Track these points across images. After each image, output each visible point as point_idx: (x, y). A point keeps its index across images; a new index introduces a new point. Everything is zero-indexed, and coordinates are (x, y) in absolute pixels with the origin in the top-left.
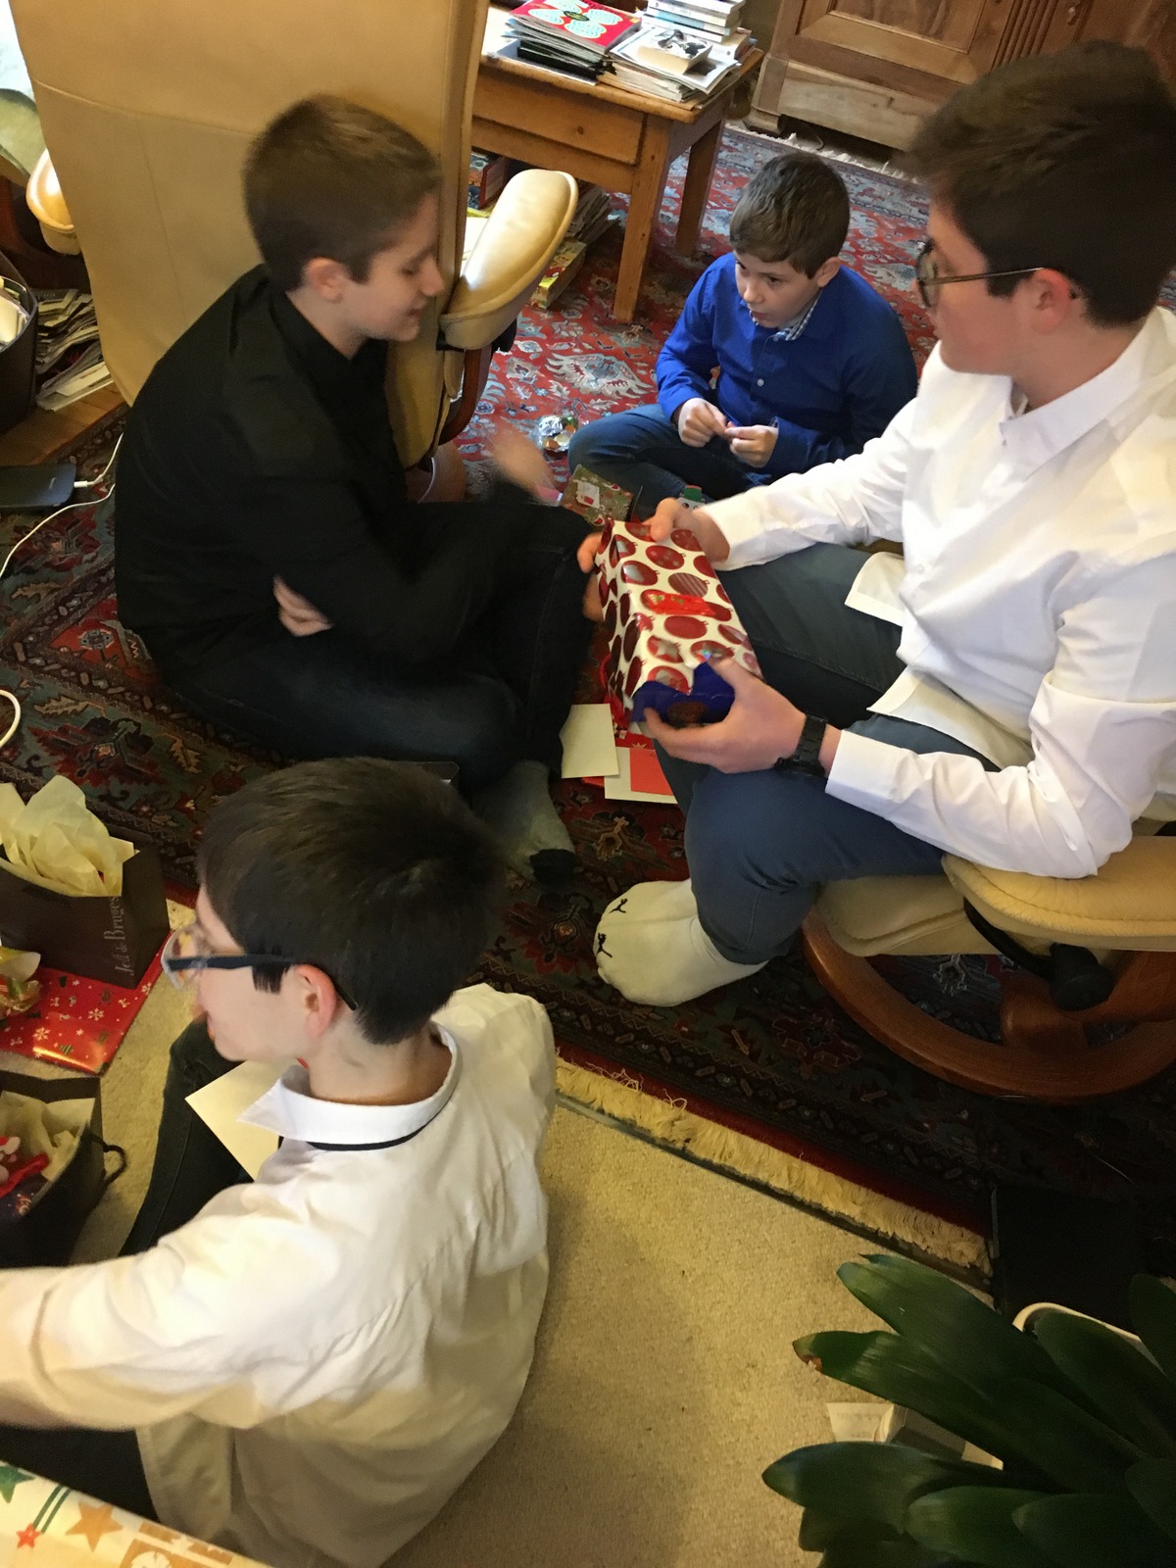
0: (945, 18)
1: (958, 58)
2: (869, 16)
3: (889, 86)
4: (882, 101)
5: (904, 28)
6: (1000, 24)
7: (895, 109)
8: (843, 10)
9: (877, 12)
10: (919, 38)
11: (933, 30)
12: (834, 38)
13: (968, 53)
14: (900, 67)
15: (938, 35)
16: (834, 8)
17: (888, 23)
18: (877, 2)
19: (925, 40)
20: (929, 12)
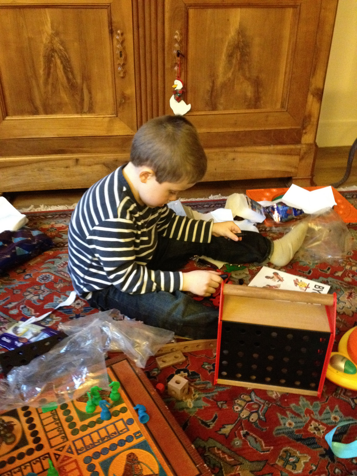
0: (91, 98)
1: (111, 120)
2: (36, 112)
3: (72, 152)
4: (71, 163)
5: (65, 113)
6: (131, 91)
7: (84, 165)
8: (14, 114)
9: (41, 109)
10: (77, 116)
11: (86, 109)
12: (17, 133)
13: (117, 116)
14: (74, 138)
15: (91, 110)
16: (7, 115)
17: (51, 113)
18: (38, 103)
19: (84, 116)
20: (78, 98)
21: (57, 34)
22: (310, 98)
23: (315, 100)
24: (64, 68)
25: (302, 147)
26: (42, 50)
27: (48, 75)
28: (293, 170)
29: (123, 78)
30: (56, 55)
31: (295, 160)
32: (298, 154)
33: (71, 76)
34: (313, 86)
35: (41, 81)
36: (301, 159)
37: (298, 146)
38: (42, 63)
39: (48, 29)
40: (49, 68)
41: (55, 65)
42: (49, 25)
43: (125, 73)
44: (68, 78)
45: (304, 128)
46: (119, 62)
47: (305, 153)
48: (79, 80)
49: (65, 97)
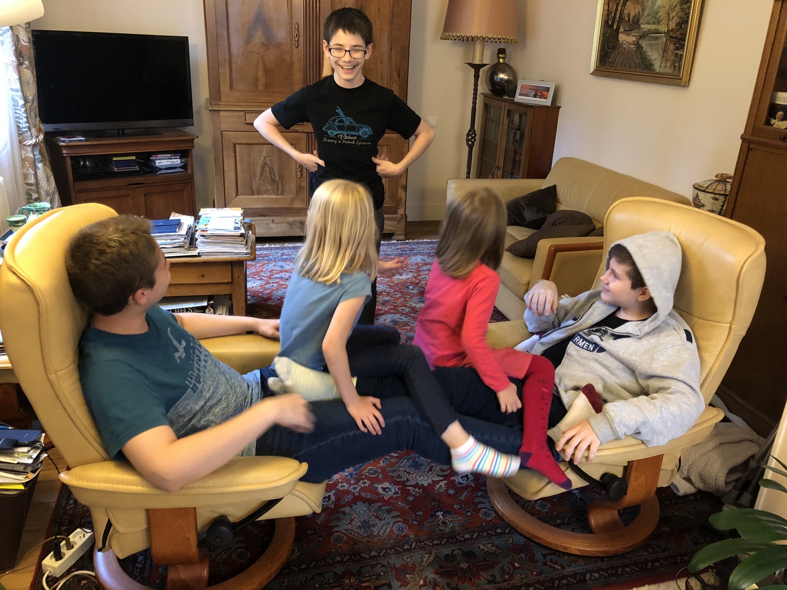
0: (282, 188)
1: (293, 199)
2: (253, 194)
3: (270, 216)
4: (271, 221)
5: (268, 195)
6: (304, 184)
7: (276, 223)
8: (242, 194)
9: (256, 193)
10: (275, 197)
11: (280, 193)
12: (242, 205)
13: (296, 197)
14: (272, 208)
15: (282, 194)
16: (237, 195)
17: (261, 195)
18: (254, 189)
19: (278, 197)
20: (276, 187)
21: (268, 156)
22: (400, 190)
23: (403, 191)
24: (270, 172)
25: (398, 216)
26: (260, 163)
27: (261, 176)
28: (394, 229)
29: (300, 178)
30: (267, 167)
31: (395, 223)
32: (396, 220)
33: (273, 177)
34: (401, 184)
35: (258, 179)
36: (398, 223)
37: (396, 216)
38: (259, 170)
39: (264, 154)
40: (263, 172)
41: (266, 171)
42: (265, 152)
43: (301, 176)
44: (271, 177)
45: (399, 206)
46: (299, 170)
47: (400, 219)
48: (277, 178)
49: (269, 187)
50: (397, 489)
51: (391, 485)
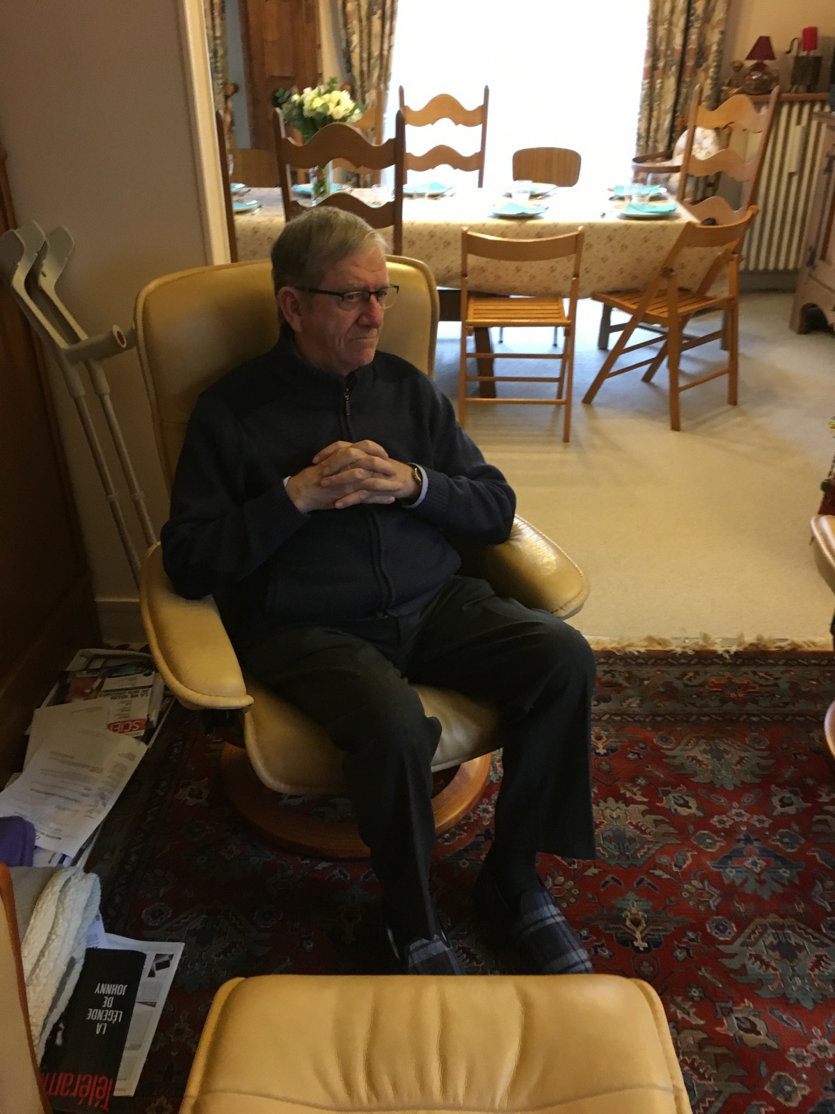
50: (665, 800)
51: (675, 810)
